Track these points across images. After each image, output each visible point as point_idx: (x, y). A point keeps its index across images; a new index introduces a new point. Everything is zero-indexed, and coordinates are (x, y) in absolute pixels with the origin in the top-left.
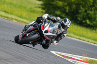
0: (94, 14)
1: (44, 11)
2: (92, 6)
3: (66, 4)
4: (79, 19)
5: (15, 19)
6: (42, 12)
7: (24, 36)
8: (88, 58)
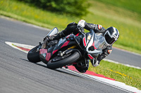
7: (55, 55)
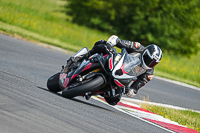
0: (162, 23)
1: (71, 18)
2: (157, 9)
3: (110, 5)
4: (134, 32)
5: (18, 33)
6: (67, 20)
8: (150, 103)
